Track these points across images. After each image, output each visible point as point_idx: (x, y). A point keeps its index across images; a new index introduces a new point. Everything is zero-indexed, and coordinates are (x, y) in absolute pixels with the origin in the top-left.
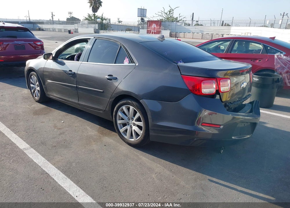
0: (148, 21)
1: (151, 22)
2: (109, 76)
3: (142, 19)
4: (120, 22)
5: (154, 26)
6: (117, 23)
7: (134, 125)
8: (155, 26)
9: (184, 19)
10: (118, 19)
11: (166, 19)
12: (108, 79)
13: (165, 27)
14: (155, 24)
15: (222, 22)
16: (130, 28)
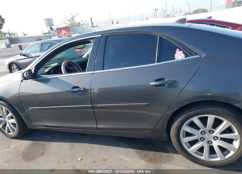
0: (57, 29)
1: (59, 30)
2: (157, 80)
3: (51, 28)
4: (25, 35)
5: (63, 32)
6: (23, 36)
7: (215, 140)
8: (65, 32)
9: (86, 23)
10: (23, 32)
11: (70, 25)
12: (157, 86)
13: (74, 31)
14: (64, 30)
15: (111, 21)
16: (41, 38)
